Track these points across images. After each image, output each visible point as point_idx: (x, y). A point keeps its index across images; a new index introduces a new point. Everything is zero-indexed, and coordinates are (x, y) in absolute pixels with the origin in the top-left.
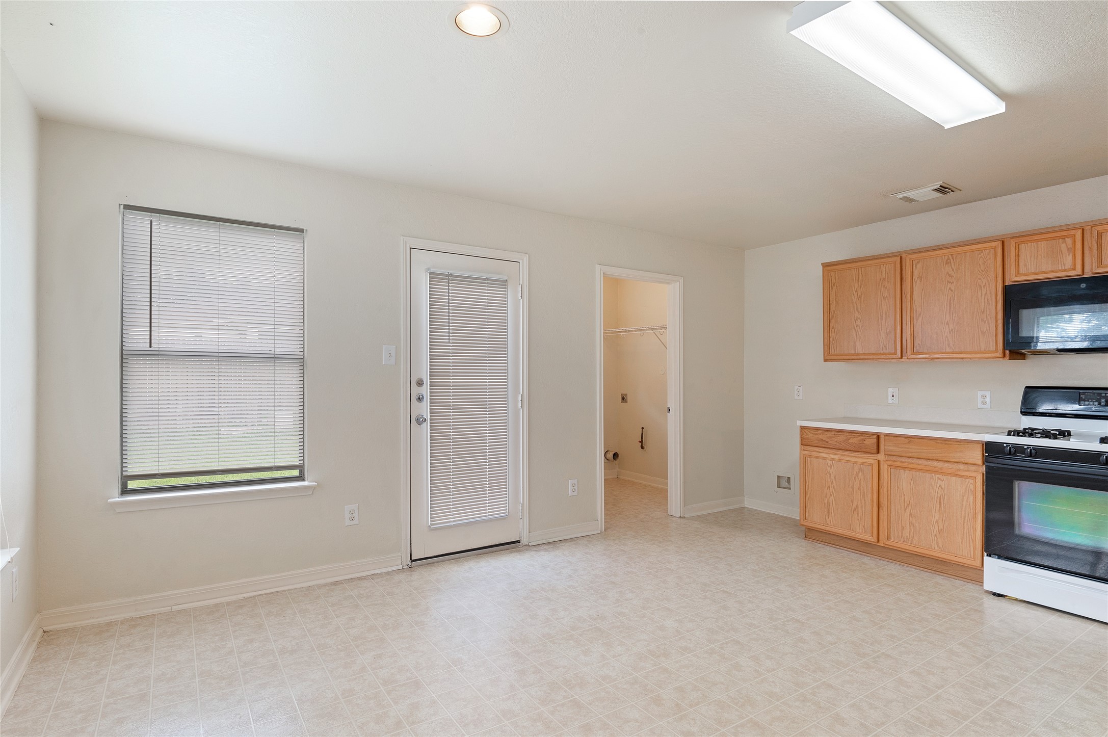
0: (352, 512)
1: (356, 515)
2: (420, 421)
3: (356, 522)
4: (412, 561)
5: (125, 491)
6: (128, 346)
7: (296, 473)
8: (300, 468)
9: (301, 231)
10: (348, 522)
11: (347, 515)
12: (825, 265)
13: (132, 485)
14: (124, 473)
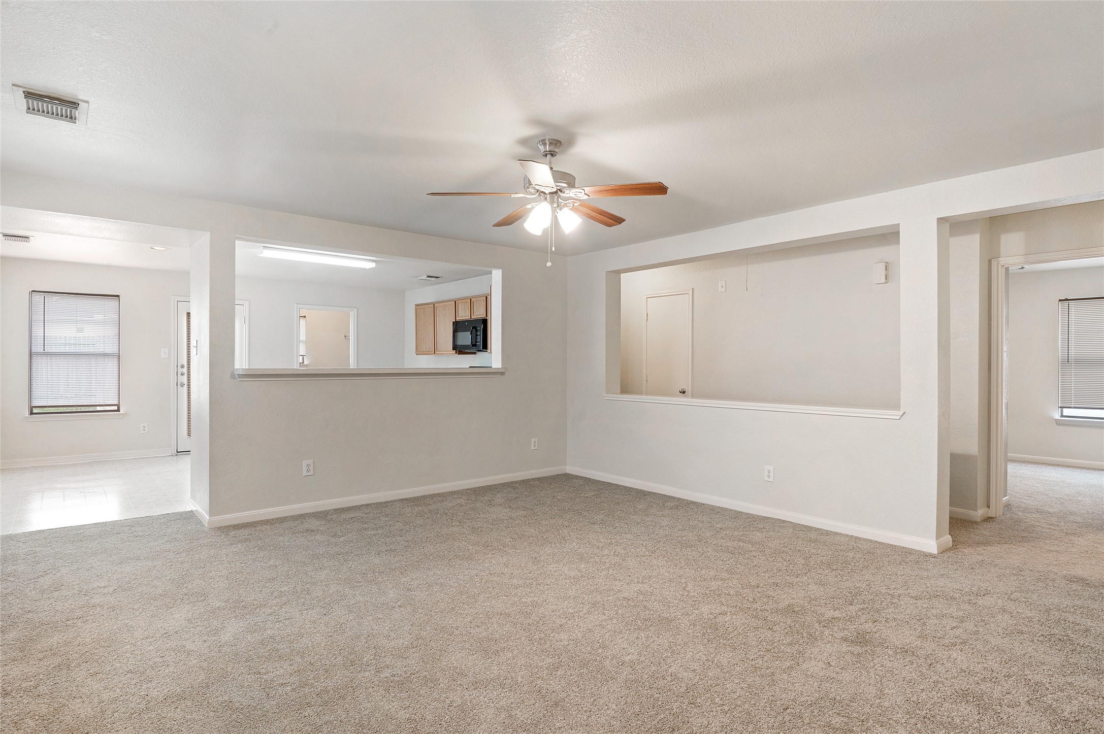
0: (144, 427)
1: (146, 428)
2: (183, 385)
3: (146, 432)
4: (178, 452)
5: (32, 413)
6: (34, 350)
7: (116, 408)
8: (118, 406)
9: (118, 296)
10: (142, 432)
11: (142, 428)
12: (417, 305)
13: (35, 411)
14: (32, 405)
